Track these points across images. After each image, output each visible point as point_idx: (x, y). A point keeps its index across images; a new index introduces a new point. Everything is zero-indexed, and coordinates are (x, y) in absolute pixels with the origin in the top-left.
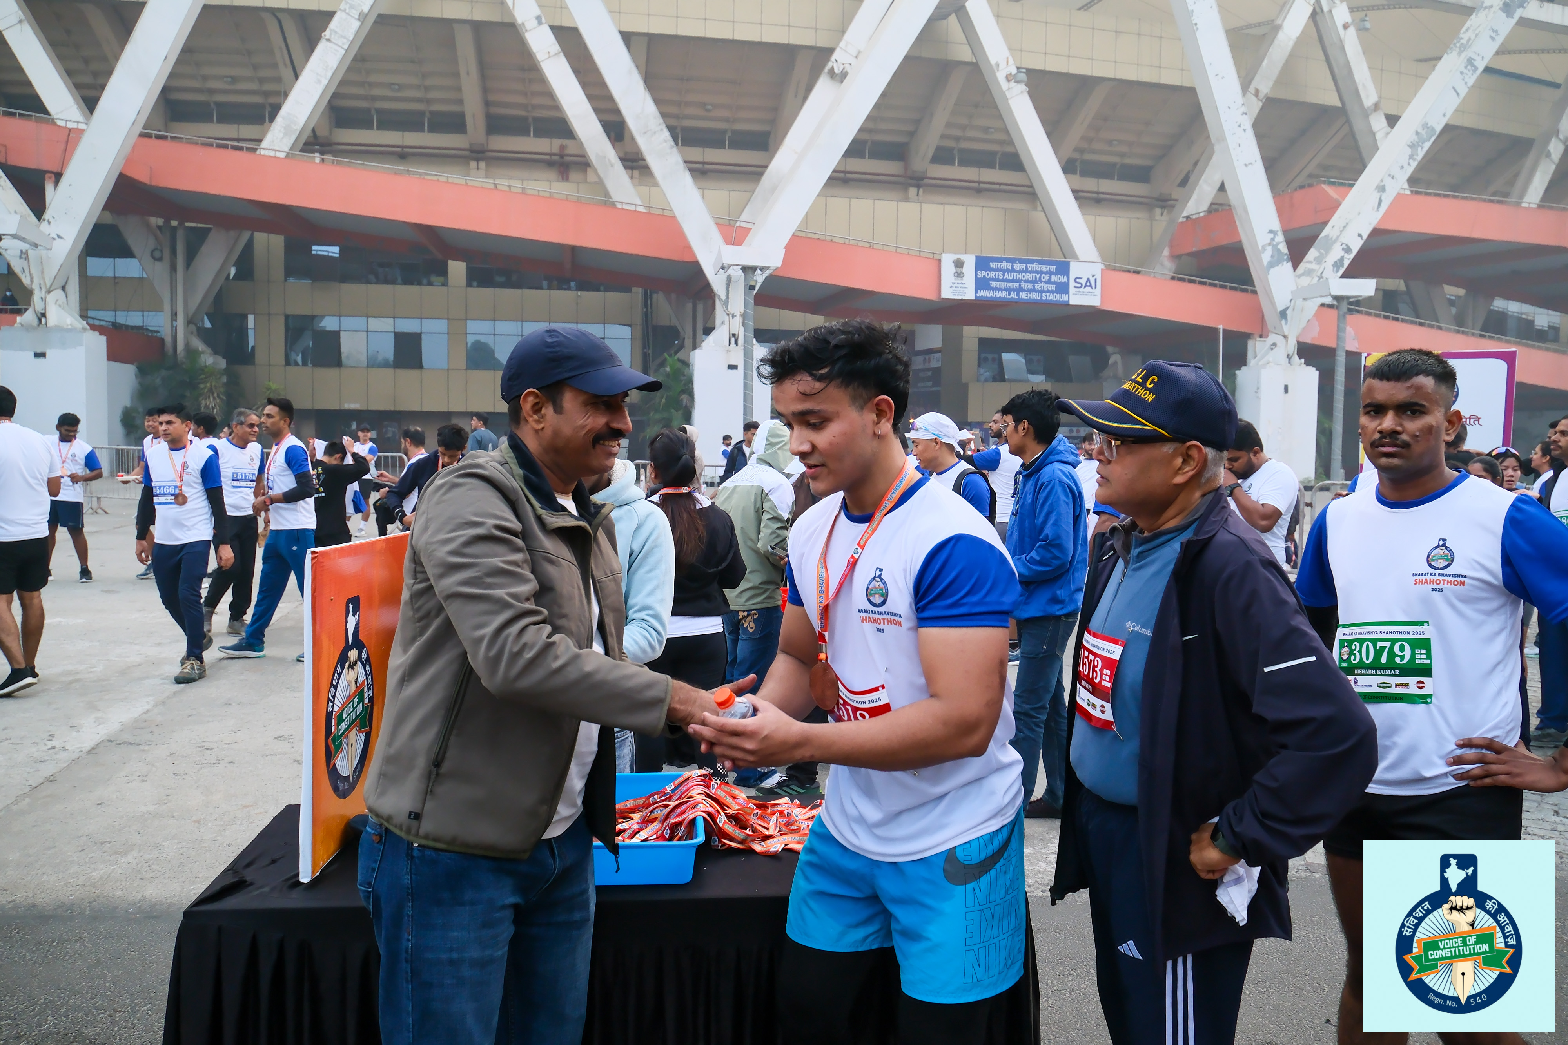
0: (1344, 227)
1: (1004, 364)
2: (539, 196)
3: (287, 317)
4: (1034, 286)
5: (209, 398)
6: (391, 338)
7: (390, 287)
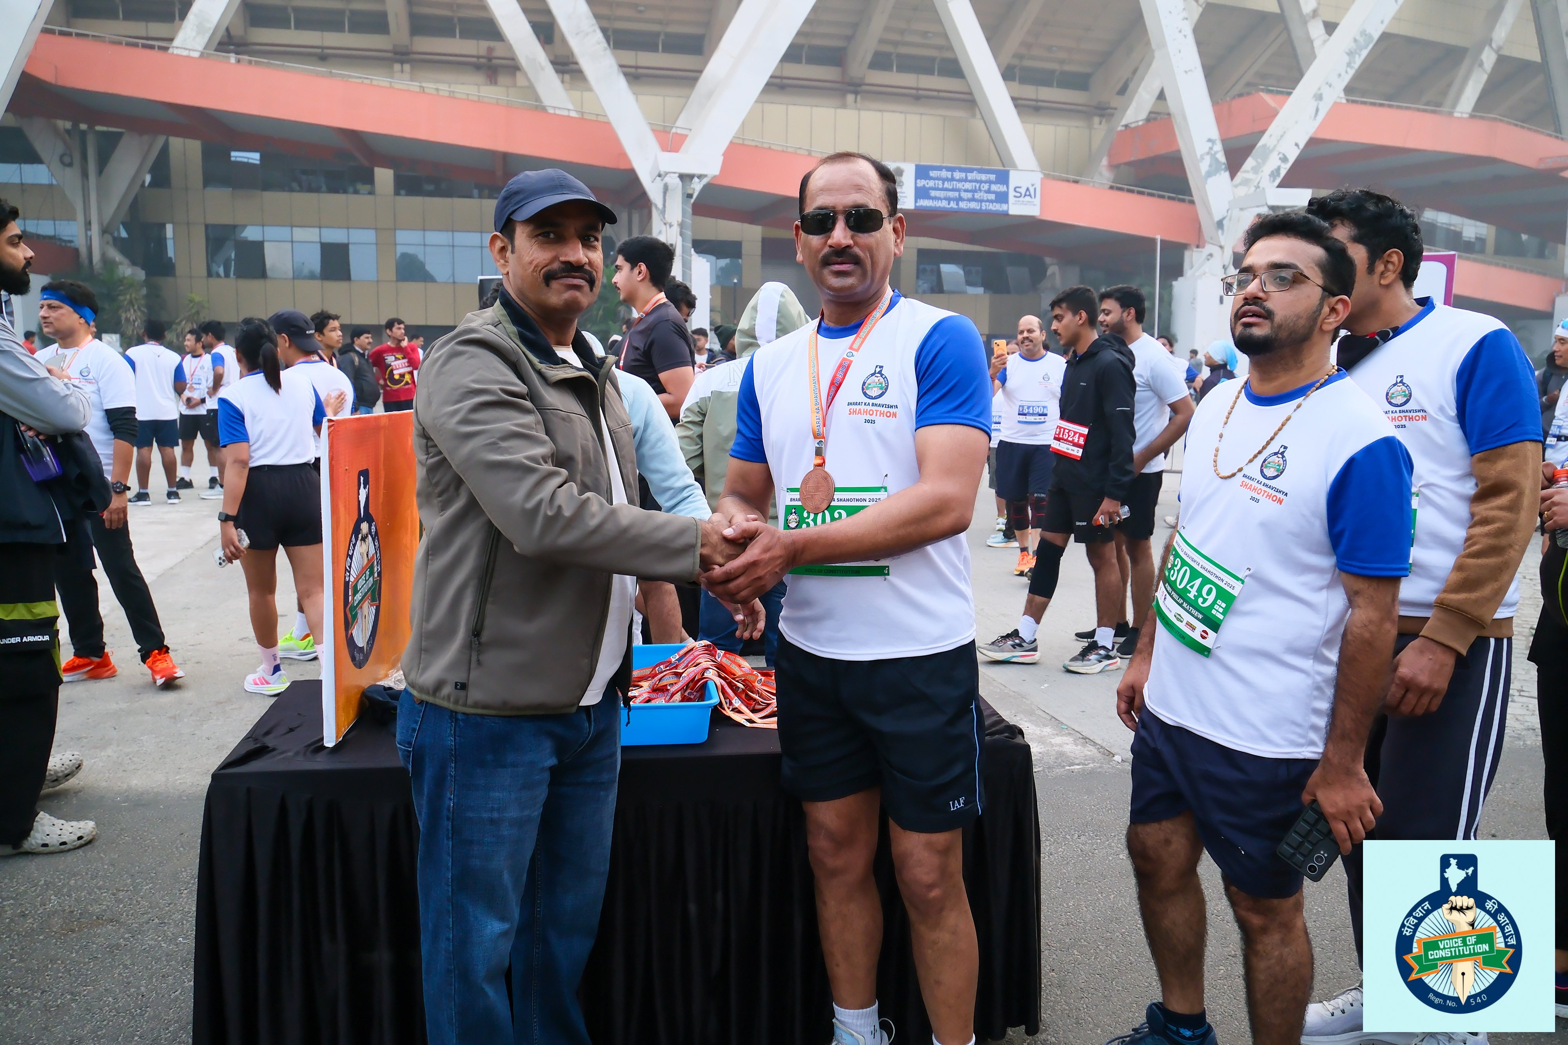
0: (1282, 136)
1: (943, 275)
2: (468, 100)
3: (207, 226)
4: (973, 196)
5: (129, 310)
6: (318, 247)
7: (313, 196)
